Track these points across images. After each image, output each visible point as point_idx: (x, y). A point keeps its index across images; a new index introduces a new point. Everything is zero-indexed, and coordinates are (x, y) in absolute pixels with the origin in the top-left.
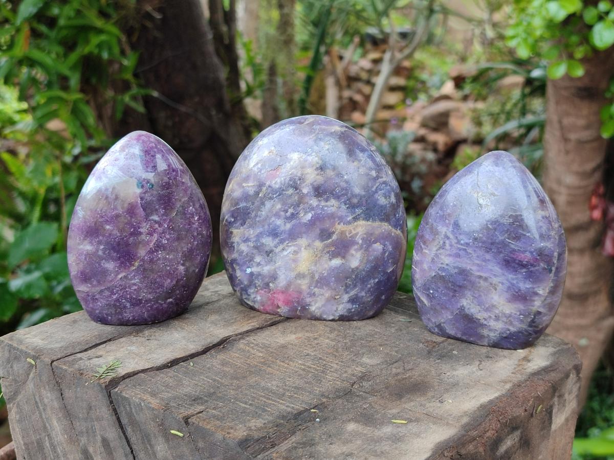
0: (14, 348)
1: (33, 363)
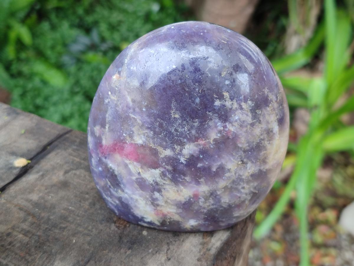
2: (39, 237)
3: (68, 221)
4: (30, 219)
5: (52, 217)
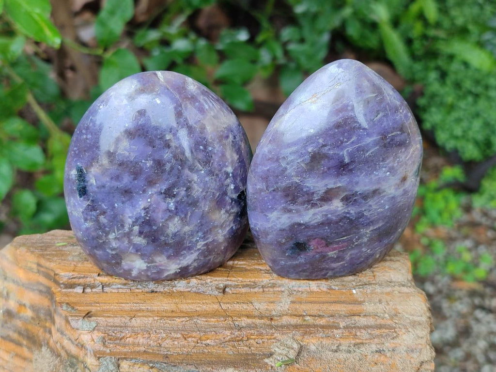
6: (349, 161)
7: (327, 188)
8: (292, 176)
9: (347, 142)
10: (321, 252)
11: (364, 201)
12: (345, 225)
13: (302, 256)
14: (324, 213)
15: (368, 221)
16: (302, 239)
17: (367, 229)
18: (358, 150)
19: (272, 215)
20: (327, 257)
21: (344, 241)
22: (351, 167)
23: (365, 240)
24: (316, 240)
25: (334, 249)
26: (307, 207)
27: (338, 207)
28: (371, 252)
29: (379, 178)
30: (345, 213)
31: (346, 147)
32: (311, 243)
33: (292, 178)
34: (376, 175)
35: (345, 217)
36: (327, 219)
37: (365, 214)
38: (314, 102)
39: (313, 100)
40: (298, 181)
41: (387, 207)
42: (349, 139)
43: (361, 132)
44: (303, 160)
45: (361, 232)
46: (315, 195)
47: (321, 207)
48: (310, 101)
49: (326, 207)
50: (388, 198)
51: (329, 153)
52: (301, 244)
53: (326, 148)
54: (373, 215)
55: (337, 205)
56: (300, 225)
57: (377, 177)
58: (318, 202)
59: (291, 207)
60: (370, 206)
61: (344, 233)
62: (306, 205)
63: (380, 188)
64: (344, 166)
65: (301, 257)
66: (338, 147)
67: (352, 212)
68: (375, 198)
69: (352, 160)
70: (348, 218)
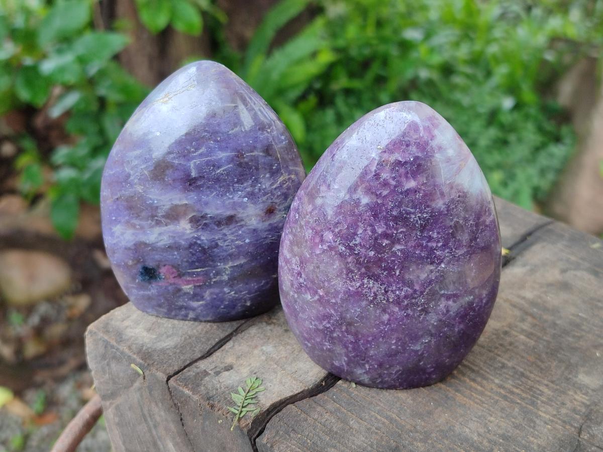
0: (113, 347)
1: (141, 372)
2: (548, 342)
3: (583, 330)
4: (530, 319)
5: (558, 322)
6: (197, 176)
7: (172, 204)
8: (135, 184)
9: (195, 152)
10: (174, 284)
11: (216, 228)
12: (198, 254)
13: (153, 285)
14: (171, 235)
15: (225, 254)
16: (151, 264)
17: (225, 264)
18: (208, 163)
19: (116, 228)
20: (183, 292)
21: (198, 274)
22: (199, 183)
23: (225, 278)
24: (166, 267)
25: (188, 282)
26: (151, 223)
27: (186, 230)
28: (237, 296)
29: (234, 202)
30: (194, 237)
31: (193, 158)
32: (161, 271)
33: (135, 186)
34: (229, 198)
35: (196, 243)
36: (175, 243)
37: (219, 244)
38: (166, 103)
39: (165, 100)
40: (140, 191)
41: (247, 241)
42: (197, 149)
43: (211, 143)
44: (146, 167)
45: (217, 266)
46: (159, 211)
47: (166, 225)
48: (162, 101)
49: (171, 227)
50: (249, 229)
51: (174, 161)
52: (150, 269)
53: (172, 156)
54: (230, 247)
55: (184, 227)
56: (146, 245)
57: (231, 201)
58: (163, 220)
59: (135, 221)
60: (225, 235)
61: (197, 264)
62: (150, 221)
63: (235, 215)
64: (191, 180)
65: (152, 287)
66: (184, 156)
67: (203, 238)
68: (231, 227)
69: (201, 175)
70: (200, 245)
